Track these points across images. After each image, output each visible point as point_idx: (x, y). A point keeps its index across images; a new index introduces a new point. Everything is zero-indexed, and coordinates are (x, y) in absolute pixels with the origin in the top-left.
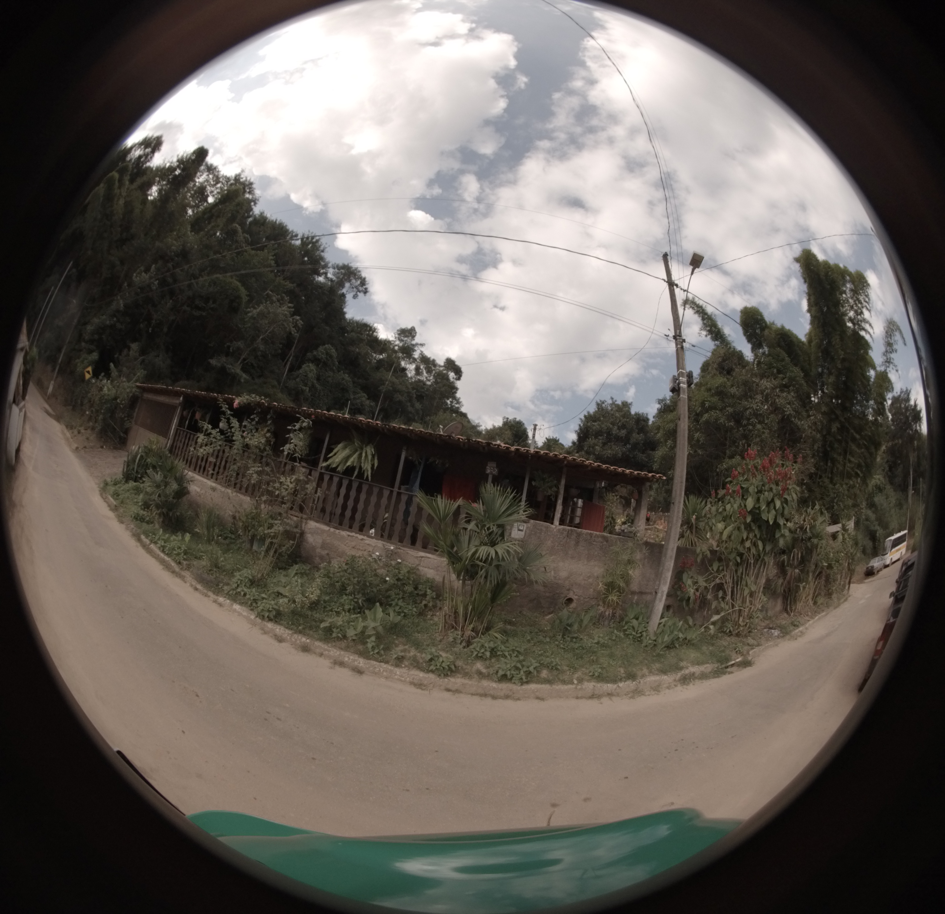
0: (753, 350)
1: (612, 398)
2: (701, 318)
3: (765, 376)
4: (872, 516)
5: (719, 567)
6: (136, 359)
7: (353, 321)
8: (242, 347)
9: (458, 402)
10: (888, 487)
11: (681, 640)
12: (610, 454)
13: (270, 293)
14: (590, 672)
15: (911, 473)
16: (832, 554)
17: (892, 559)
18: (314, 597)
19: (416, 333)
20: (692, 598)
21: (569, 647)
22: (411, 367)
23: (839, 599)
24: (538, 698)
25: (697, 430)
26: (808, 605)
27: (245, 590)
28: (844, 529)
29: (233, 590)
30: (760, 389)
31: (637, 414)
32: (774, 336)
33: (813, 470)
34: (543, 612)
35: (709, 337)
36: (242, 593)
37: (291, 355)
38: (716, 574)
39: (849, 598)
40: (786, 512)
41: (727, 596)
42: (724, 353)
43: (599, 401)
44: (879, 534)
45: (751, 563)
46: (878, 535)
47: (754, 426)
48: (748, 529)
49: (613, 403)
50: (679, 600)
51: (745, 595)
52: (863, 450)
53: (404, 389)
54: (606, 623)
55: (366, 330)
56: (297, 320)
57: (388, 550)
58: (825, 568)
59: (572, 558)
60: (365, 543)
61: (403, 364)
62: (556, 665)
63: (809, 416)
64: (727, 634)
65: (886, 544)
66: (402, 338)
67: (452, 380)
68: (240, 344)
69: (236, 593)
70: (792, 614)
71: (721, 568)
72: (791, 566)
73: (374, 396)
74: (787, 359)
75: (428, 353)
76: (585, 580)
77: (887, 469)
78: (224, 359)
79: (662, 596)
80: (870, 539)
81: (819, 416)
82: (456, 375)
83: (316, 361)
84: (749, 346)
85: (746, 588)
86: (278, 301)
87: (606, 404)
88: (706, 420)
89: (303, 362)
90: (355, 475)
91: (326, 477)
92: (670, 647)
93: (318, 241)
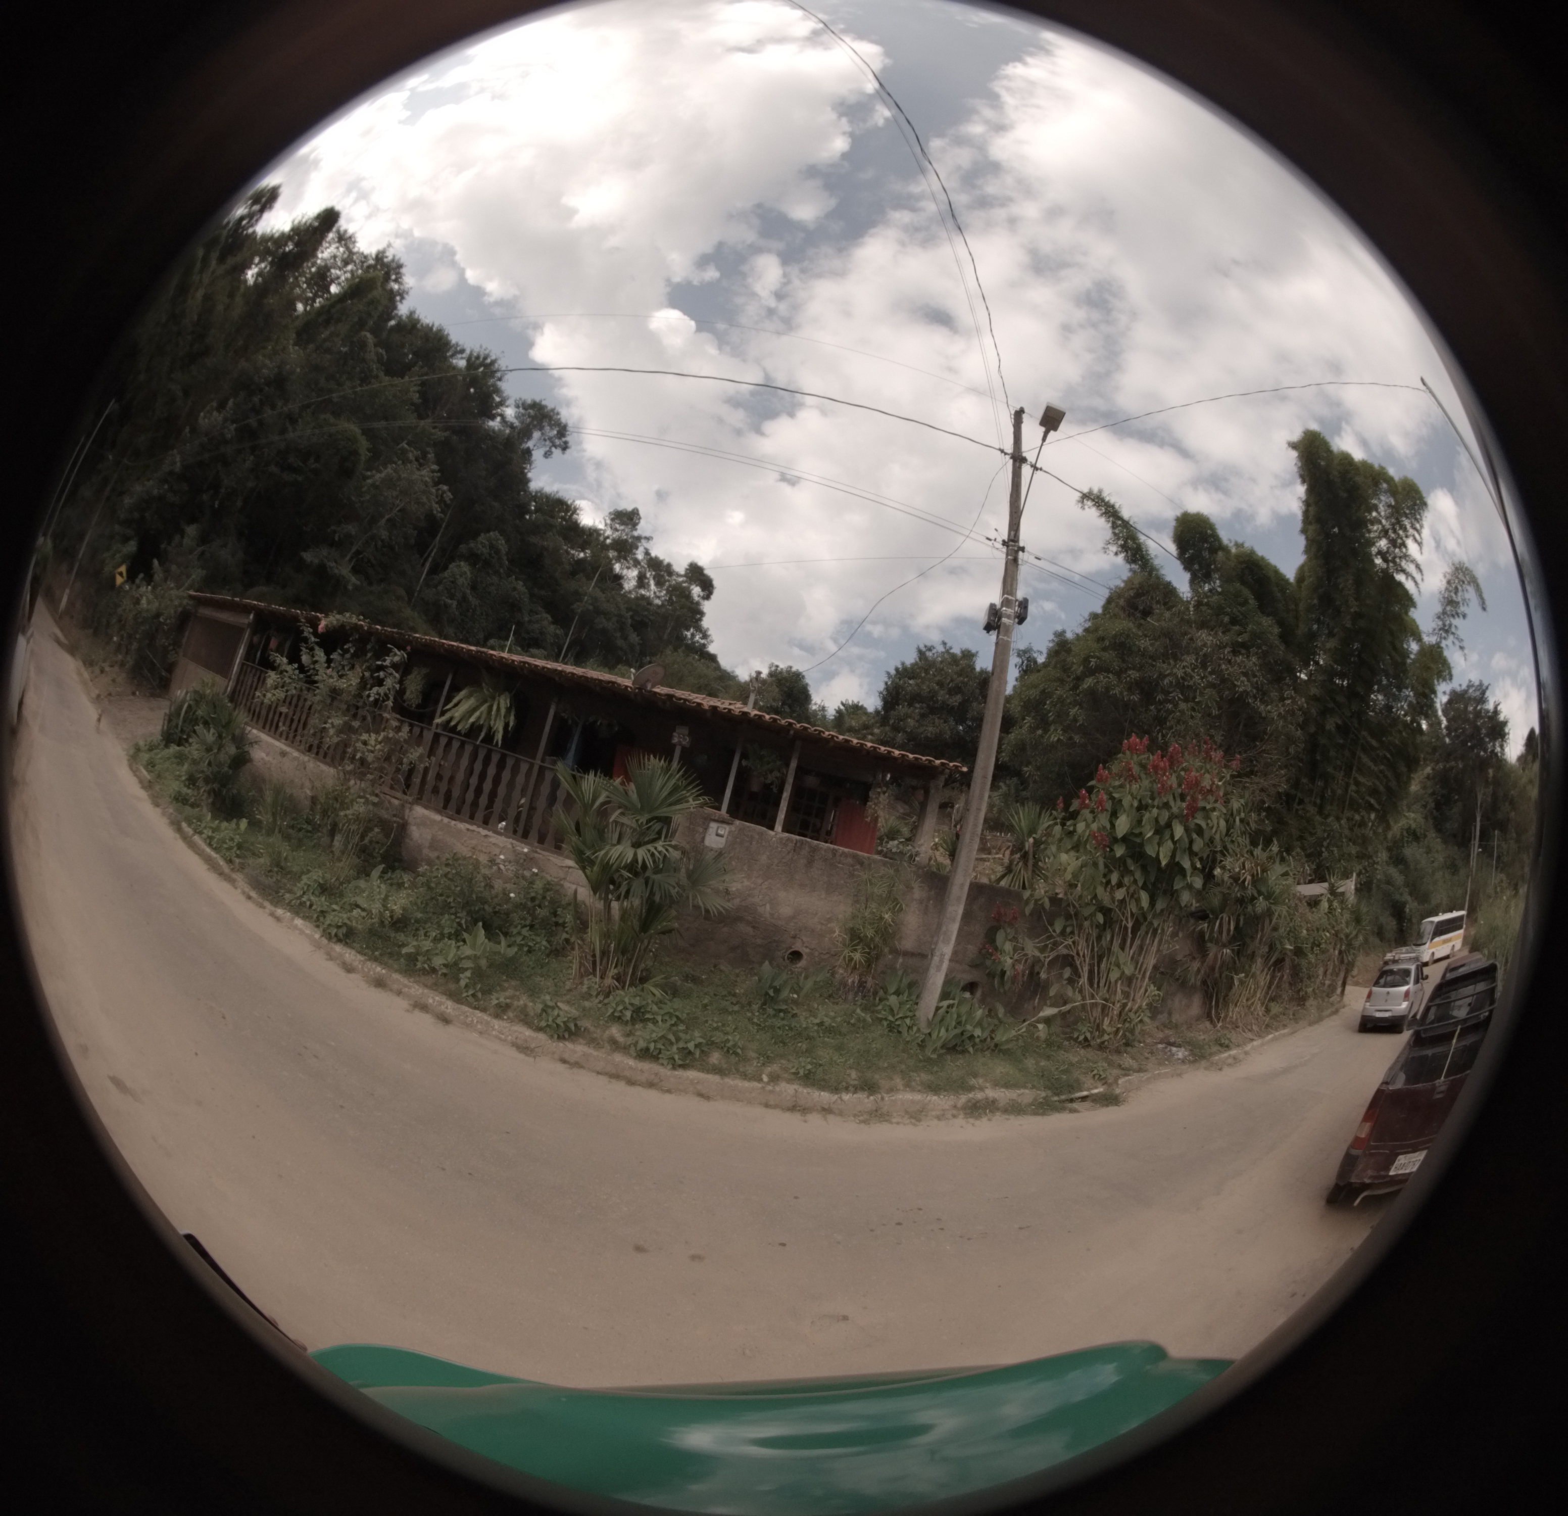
1: (945, 644)
2: (1110, 525)
3: (1207, 626)
4: (1398, 878)
5: (1065, 928)
6: (192, 551)
7: (542, 494)
8: (353, 533)
9: (705, 636)
10: (1432, 834)
11: (979, 1040)
13: (406, 446)
15: (1479, 819)
16: (1305, 931)
19: (640, 518)
20: (1008, 973)
22: (630, 574)
24: (699, 1095)
25: (1075, 703)
26: (1252, 1014)
27: (313, 899)
29: (297, 899)
30: (1194, 645)
31: (983, 672)
32: (1233, 564)
33: (1284, 788)
35: (1121, 556)
36: (308, 904)
37: (434, 547)
38: (1059, 939)
40: (1196, 848)
41: (1080, 977)
42: (1143, 584)
43: (923, 646)
44: (1411, 910)
45: (1126, 928)
46: (1407, 910)
47: (1176, 704)
48: (1121, 869)
49: (946, 652)
50: (989, 975)
51: (1113, 980)
53: (614, 610)
54: (848, 996)
55: (560, 511)
56: (444, 492)
57: (520, 854)
58: (1290, 953)
59: (802, 885)
60: (489, 842)
61: (617, 568)
62: (737, 1047)
64: (1078, 1043)
66: (617, 526)
67: (695, 598)
68: (351, 528)
69: (300, 903)
70: (1220, 1024)
71: (1069, 930)
72: (1217, 942)
73: (562, 618)
74: (1254, 603)
75: (659, 553)
76: (822, 924)
77: (1432, 805)
78: (324, 552)
79: (942, 961)
80: (1392, 915)
81: (1302, 702)
82: (703, 590)
83: (473, 558)
84: (1187, 576)
85: (1116, 969)
86: (417, 460)
87: (934, 651)
88: (1089, 687)
89: (452, 559)
90: (481, 738)
91: (443, 741)
92: (954, 1048)
93: (493, 362)
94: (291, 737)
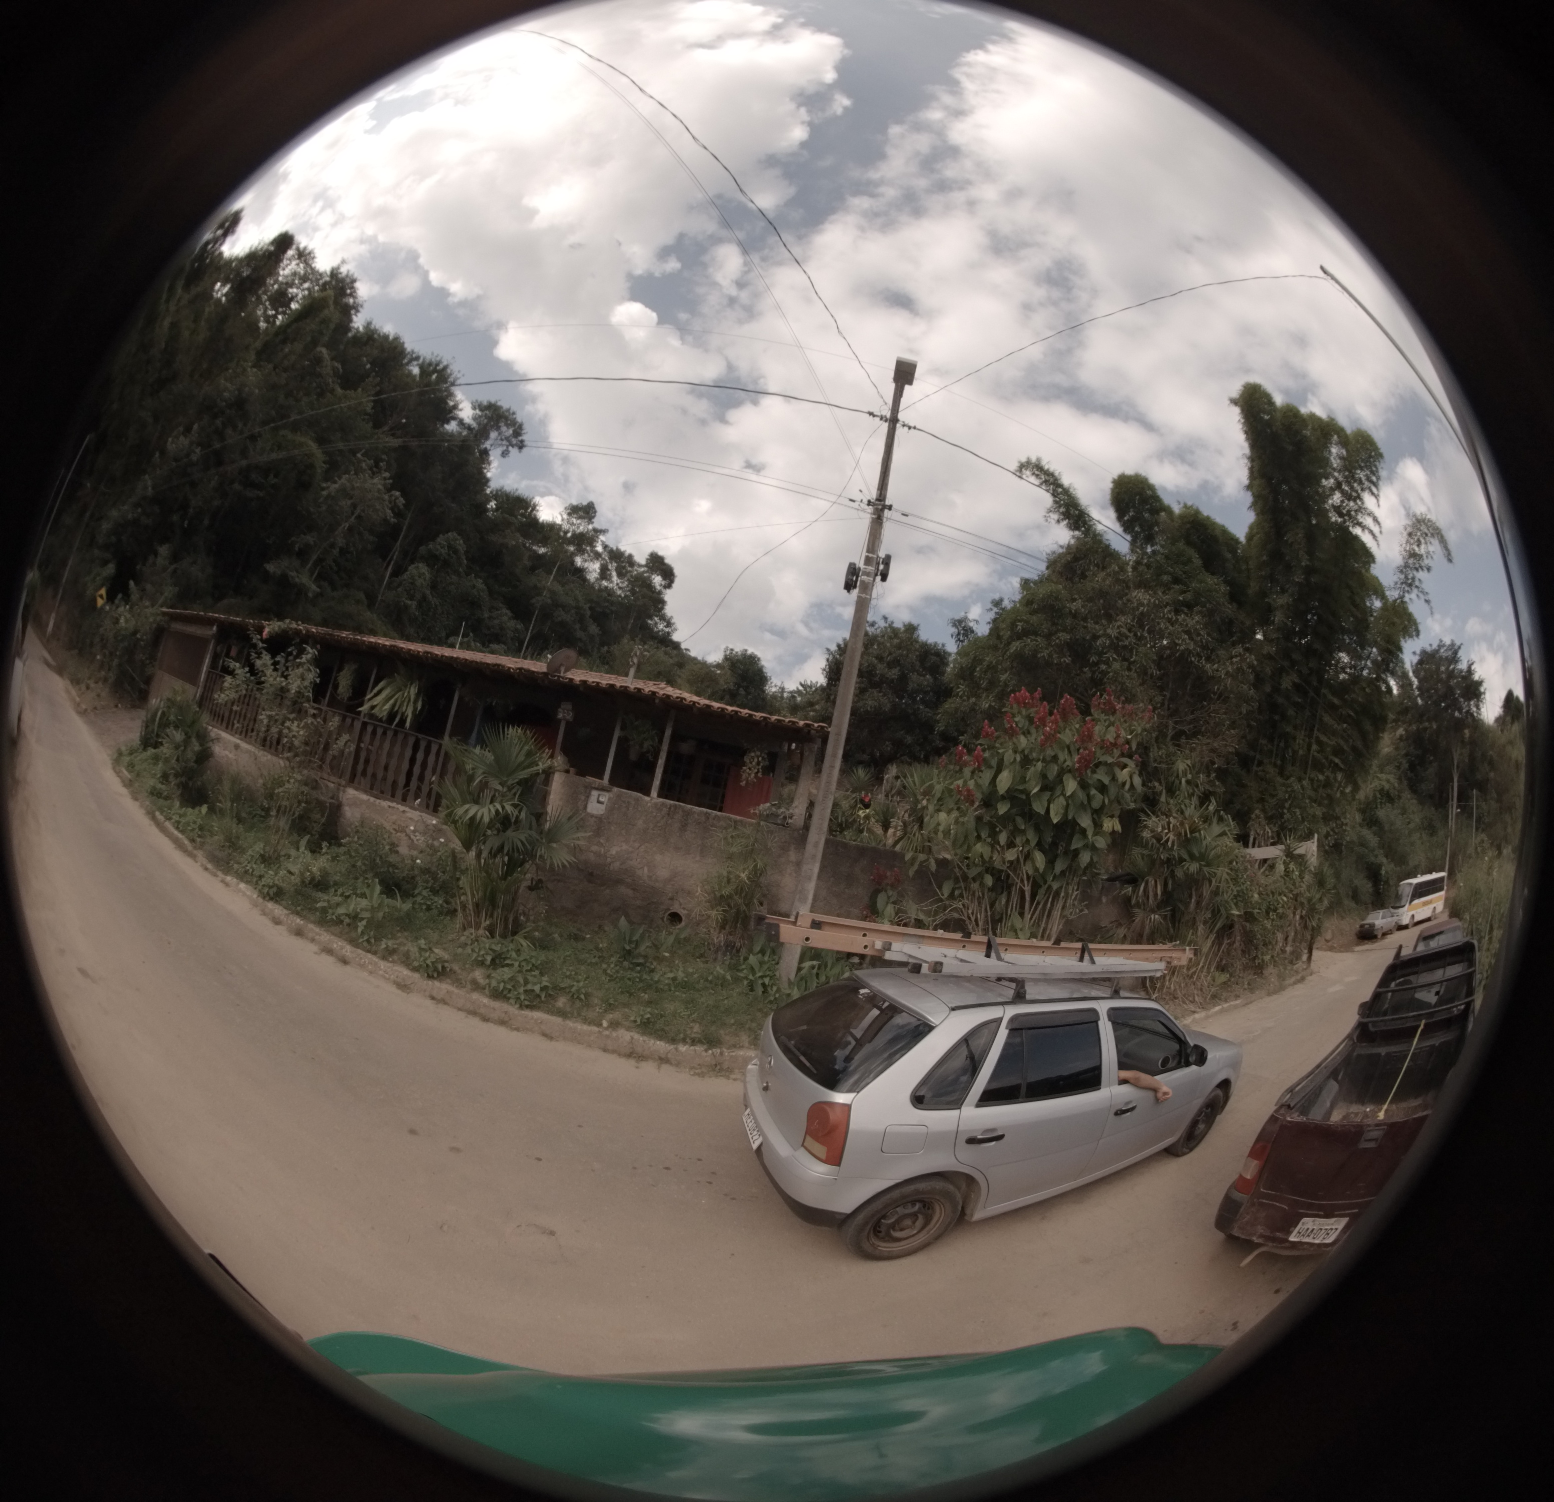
2: (1051, 493)
3: (1146, 586)
7: (502, 493)
8: (313, 543)
9: (669, 624)
10: (1407, 795)
17: (1412, 916)
19: (596, 511)
22: (593, 567)
35: (1063, 523)
37: (396, 551)
42: (1077, 548)
44: (1387, 872)
46: (1383, 872)
47: (1110, 665)
53: (571, 602)
55: (519, 508)
56: (397, 498)
58: (1237, 919)
61: (578, 561)
65: (1400, 890)
66: (574, 520)
67: (658, 588)
68: (310, 538)
75: (619, 545)
78: (285, 562)
82: (664, 579)
83: (432, 559)
84: (1127, 538)
89: (412, 562)
90: (395, 723)
91: (370, 729)
93: (445, 368)
94: (246, 733)
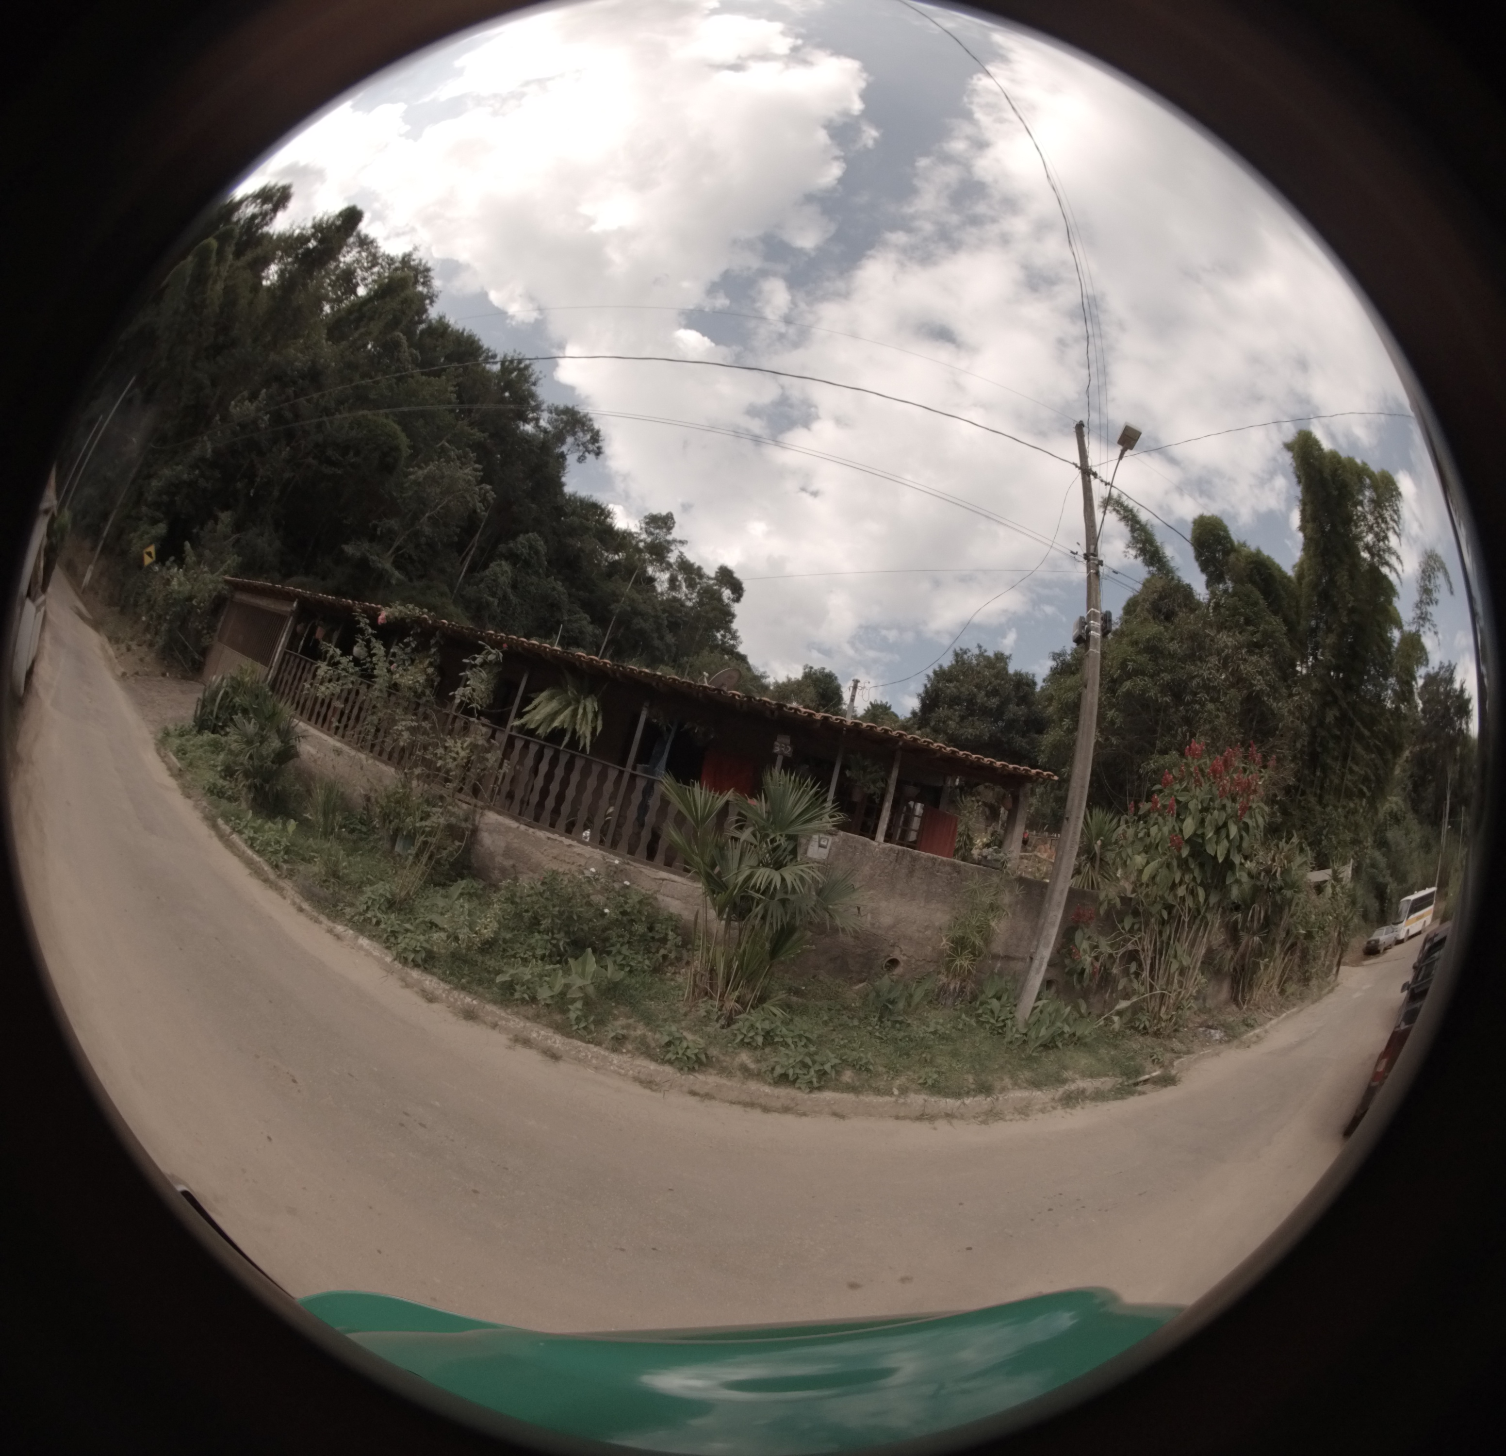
0: (1209, 584)
1: (980, 647)
2: (1129, 528)
3: (1226, 628)
4: (1382, 861)
5: (1133, 924)
6: (226, 538)
7: (575, 498)
8: (396, 528)
9: (734, 637)
10: (1410, 816)
11: (1067, 1036)
12: (971, 735)
13: (447, 444)
14: (920, 1078)
15: (1448, 797)
16: (1313, 917)
17: (1408, 931)
18: (488, 933)
19: (674, 523)
20: (1087, 971)
21: (889, 1036)
22: (663, 577)
23: (1320, 988)
24: (835, 1114)
25: (1112, 706)
26: (1271, 995)
27: (379, 915)
28: (1336, 877)
29: (361, 914)
30: (1216, 646)
31: (1017, 674)
32: (1243, 565)
33: (1292, 781)
34: (851, 978)
35: (1140, 559)
36: (374, 921)
37: (472, 546)
38: (1128, 936)
39: (1337, 988)
40: (1245, 845)
41: (1143, 970)
42: (1163, 587)
43: (958, 650)
44: (1391, 891)
45: (1184, 922)
46: (1388, 891)
47: (1203, 705)
48: (1184, 867)
49: (981, 655)
50: (1068, 973)
51: (1172, 971)
52: (1373, 756)
53: (650, 611)
54: (950, 1002)
55: (595, 514)
56: (487, 492)
57: (609, 865)
58: (1302, 938)
59: (902, 895)
60: (574, 852)
61: (650, 570)
62: (866, 1063)
63: (1291, 695)
64: (1139, 1031)
65: (1400, 907)
66: (652, 530)
67: (726, 601)
68: (394, 523)
69: (364, 920)
70: (1245, 1007)
71: (1136, 927)
72: (1248, 930)
73: (600, 618)
74: (1262, 602)
75: (691, 557)
76: (920, 932)
77: (1410, 787)
78: (366, 545)
79: (1041, 965)
80: (1376, 897)
81: (1308, 697)
82: (733, 593)
83: (513, 557)
84: (1203, 578)
85: (1174, 961)
86: (459, 458)
87: (969, 654)
88: (1127, 690)
89: (492, 558)
92: (1048, 1046)
